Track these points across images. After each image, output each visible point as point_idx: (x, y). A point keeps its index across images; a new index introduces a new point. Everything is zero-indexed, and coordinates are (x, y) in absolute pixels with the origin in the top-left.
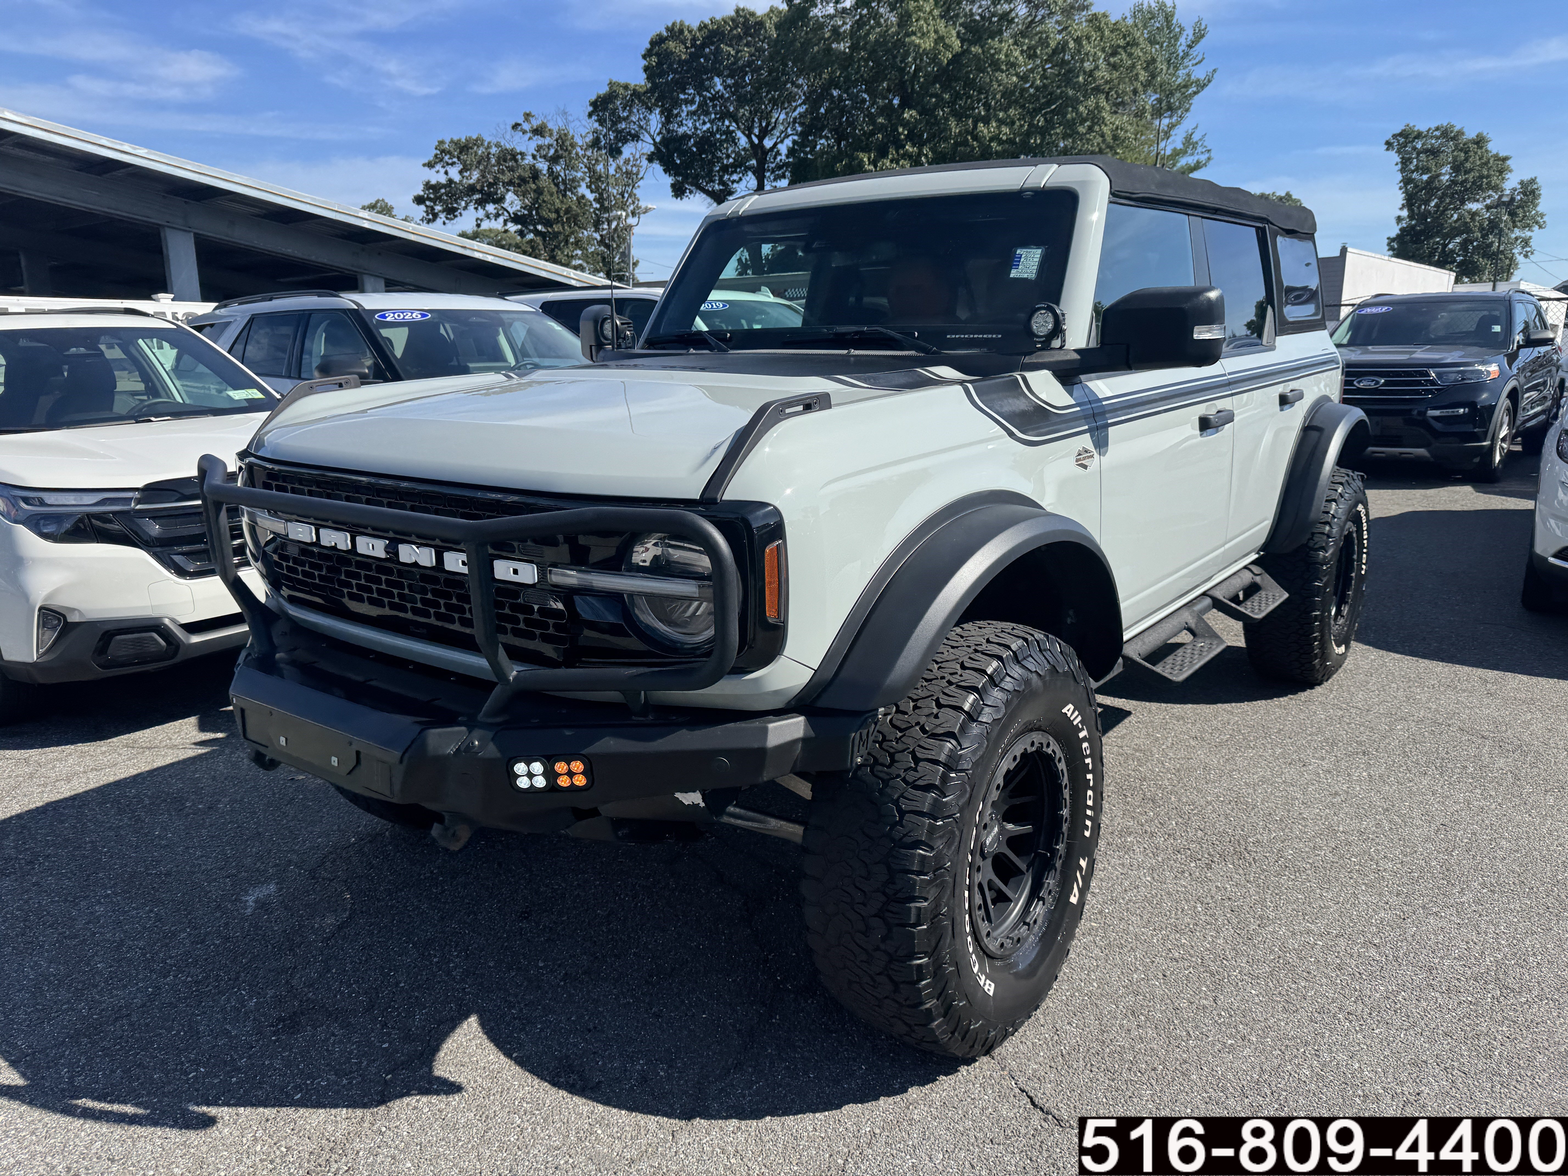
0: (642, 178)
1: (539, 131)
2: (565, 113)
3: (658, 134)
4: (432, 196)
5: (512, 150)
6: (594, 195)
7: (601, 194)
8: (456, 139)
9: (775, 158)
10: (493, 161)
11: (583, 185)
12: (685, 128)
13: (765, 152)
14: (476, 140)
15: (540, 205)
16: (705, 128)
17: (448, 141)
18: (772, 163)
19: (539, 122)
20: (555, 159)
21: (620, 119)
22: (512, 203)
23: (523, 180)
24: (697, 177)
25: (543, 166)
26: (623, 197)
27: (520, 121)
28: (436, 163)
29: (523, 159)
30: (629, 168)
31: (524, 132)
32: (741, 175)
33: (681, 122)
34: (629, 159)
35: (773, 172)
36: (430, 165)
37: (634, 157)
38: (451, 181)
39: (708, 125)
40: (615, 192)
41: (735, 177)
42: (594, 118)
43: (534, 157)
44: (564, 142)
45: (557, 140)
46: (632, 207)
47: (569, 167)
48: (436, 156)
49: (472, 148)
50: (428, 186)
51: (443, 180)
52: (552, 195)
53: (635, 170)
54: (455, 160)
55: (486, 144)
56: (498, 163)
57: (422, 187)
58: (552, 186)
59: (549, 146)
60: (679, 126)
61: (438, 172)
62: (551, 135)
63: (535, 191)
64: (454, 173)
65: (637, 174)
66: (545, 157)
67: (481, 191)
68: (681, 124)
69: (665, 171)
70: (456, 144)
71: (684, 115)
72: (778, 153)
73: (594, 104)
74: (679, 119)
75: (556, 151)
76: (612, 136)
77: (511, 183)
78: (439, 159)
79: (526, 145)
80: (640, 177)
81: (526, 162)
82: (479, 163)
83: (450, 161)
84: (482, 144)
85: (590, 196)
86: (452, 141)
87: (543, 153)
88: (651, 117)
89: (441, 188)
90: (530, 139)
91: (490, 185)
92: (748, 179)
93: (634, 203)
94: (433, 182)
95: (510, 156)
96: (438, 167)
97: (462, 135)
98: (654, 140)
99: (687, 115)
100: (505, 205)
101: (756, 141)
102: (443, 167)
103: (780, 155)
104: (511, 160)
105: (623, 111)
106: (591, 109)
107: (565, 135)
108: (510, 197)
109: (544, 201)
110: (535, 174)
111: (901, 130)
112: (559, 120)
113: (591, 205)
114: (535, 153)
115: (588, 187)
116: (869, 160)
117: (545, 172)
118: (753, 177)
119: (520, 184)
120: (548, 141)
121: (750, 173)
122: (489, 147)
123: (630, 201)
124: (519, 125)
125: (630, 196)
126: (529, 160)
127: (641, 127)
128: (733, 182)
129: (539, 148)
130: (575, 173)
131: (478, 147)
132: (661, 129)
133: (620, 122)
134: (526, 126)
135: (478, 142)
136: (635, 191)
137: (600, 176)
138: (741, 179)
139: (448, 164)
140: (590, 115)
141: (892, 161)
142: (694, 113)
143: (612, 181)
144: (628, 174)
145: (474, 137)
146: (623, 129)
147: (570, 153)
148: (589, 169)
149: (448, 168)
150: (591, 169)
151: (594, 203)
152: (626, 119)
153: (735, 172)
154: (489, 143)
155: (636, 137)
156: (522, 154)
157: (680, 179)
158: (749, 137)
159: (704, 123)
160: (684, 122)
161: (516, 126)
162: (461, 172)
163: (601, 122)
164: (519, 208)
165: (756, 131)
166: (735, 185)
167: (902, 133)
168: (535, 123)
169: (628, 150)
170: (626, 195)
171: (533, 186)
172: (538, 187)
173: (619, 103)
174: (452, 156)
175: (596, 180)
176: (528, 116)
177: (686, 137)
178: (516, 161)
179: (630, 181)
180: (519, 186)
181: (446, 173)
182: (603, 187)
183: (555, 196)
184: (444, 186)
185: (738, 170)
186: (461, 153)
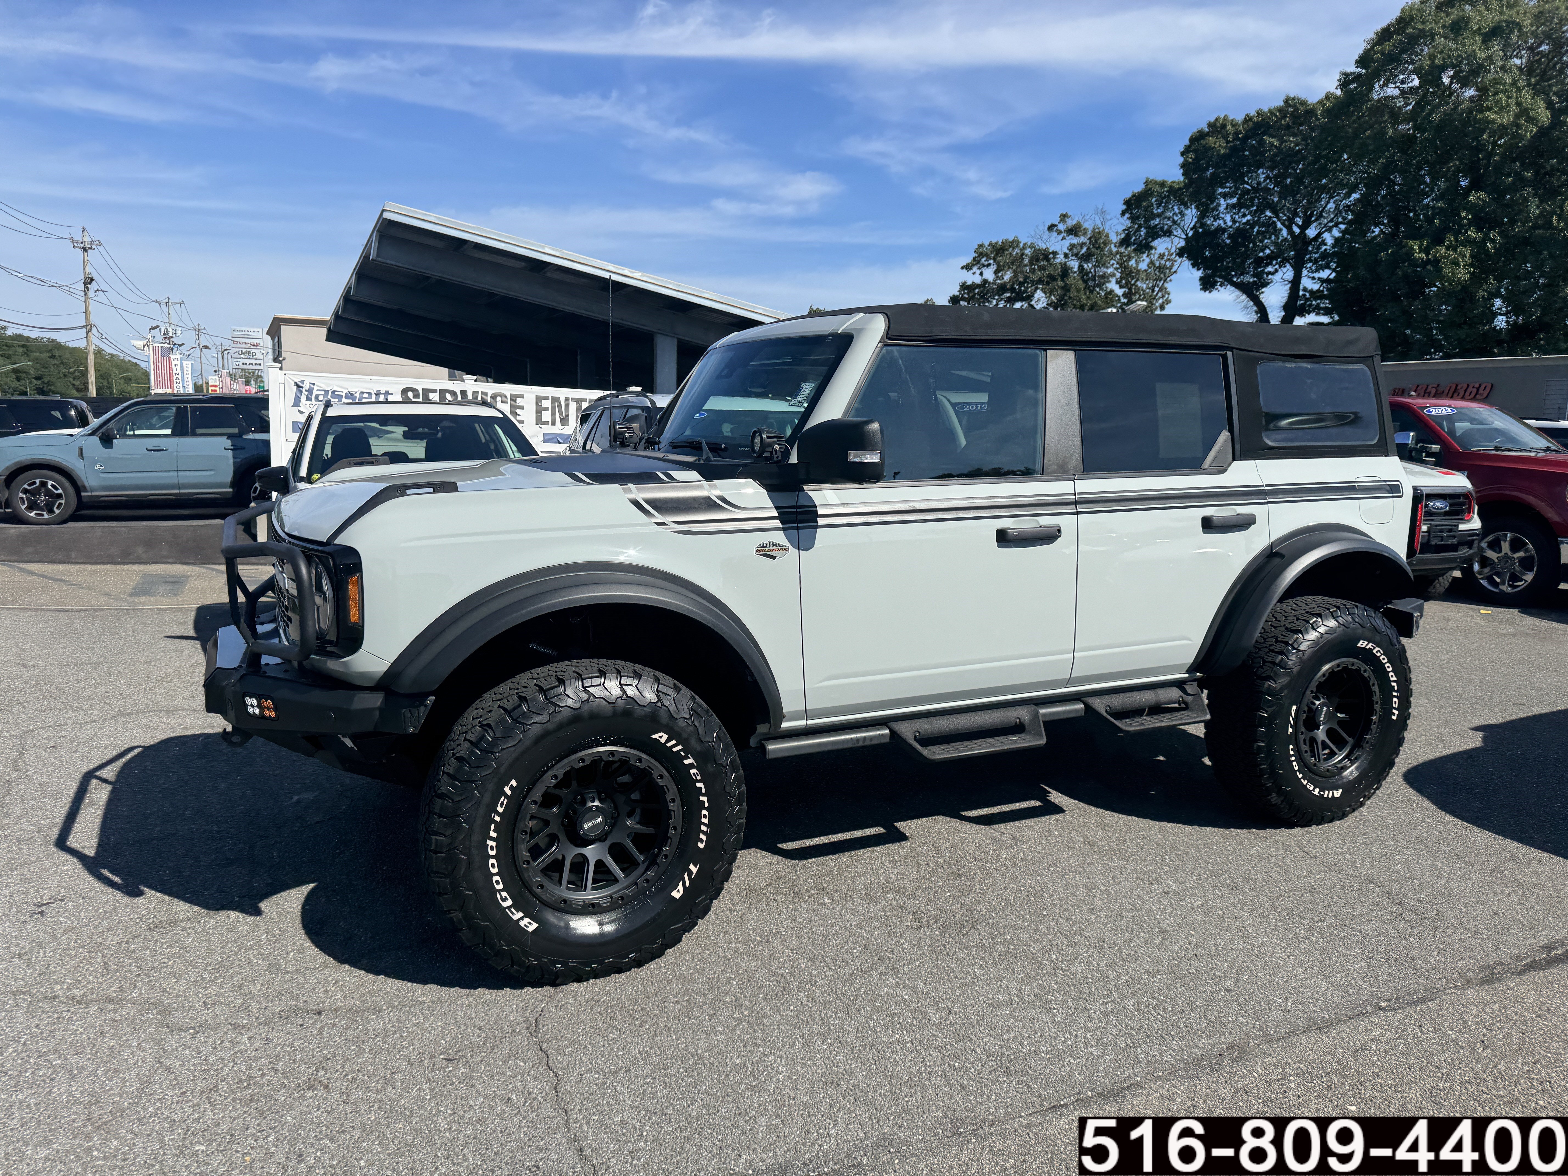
0: (1175, 272)
1: (1073, 231)
2: (1103, 212)
3: (1192, 229)
4: (966, 296)
5: (1045, 250)
6: (1123, 290)
7: (1130, 289)
8: (994, 241)
9: (1318, 248)
10: (1026, 261)
11: (1113, 280)
12: (1221, 222)
13: (1307, 242)
14: (1012, 242)
15: (1066, 302)
16: (1244, 220)
17: (987, 244)
18: (1315, 253)
19: (1075, 222)
20: (1086, 258)
21: (1154, 216)
22: (1039, 300)
23: (1052, 278)
24: (1228, 269)
25: (1074, 264)
26: (1153, 291)
27: (1056, 223)
28: (973, 265)
29: (1054, 258)
30: (1163, 262)
31: (1059, 232)
32: (1277, 266)
33: (1218, 215)
34: (1164, 254)
35: (1315, 262)
36: (968, 267)
37: (1169, 251)
38: (985, 281)
39: (1249, 217)
40: (1145, 286)
41: (1270, 269)
42: (1127, 215)
43: (1066, 256)
44: (1097, 240)
45: (1090, 239)
46: (1161, 301)
47: (1101, 263)
48: (974, 259)
49: (1007, 250)
50: (964, 286)
51: (978, 280)
52: (1078, 291)
53: (1168, 264)
54: (991, 261)
55: (1021, 245)
56: (1031, 263)
57: (958, 288)
58: (1080, 282)
59: (1082, 245)
60: (1215, 220)
61: (974, 273)
62: (1085, 234)
63: (1062, 288)
64: (989, 274)
65: (1170, 268)
66: (1076, 255)
67: (1012, 290)
68: (1217, 218)
69: (1194, 265)
70: (993, 247)
71: (1222, 208)
72: (1324, 243)
73: (1128, 203)
74: (1216, 213)
75: (1088, 249)
76: (1143, 232)
77: (1040, 281)
78: (976, 262)
79: (1059, 245)
80: (1173, 270)
81: (1058, 261)
82: (1012, 263)
83: (986, 263)
84: (1017, 246)
85: (1119, 291)
86: (990, 244)
87: (1075, 251)
88: (1186, 212)
89: (976, 288)
90: (1063, 238)
91: (1021, 284)
92: (1285, 270)
93: (1163, 296)
94: (969, 283)
95: (1045, 256)
96: (975, 269)
97: (998, 239)
98: (1187, 235)
99: (1227, 208)
100: (1033, 303)
101: (1297, 230)
102: (979, 268)
103: (1325, 244)
104: (1043, 260)
105: (1158, 208)
106: (1124, 207)
107: (1099, 233)
108: (1039, 294)
109: (1070, 298)
110: (1065, 271)
111: (1463, 214)
112: (1097, 218)
113: (1119, 300)
114: (1067, 252)
115: (1117, 282)
116: (1420, 247)
117: (1076, 270)
118: (1291, 269)
119: (1048, 282)
120: (1083, 239)
121: (1288, 265)
122: (1024, 248)
123: (1160, 294)
124: (1055, 226)
125: (1160, 290)
126: (1060, 258)
127: (1174, 222)
128: (1269, 273)
129: (1072, 247)
130: (1105, 270)
131: (1013, 248)
132: (1196, 223)
133: (1153, 219)
134: (1062, 227)
135: (1014, 243)
136: (1166, 285)
137: (1131, 272)
138: (1276, 271)
139: (984, 266)
140: (1123, 213)
141: (1448, 248)
142: (1233, 206)
143: (1143, 276)
144: (1161, 268)
145: (1011, 239)
146: (1157, 225)
147: (1102, 250)
148: (1121, 265)
149: (985, 270)
150: (1123, 266)
151: (1122, 298)
152: (1159, 215)
153: (1271, 264)
154: (1025, 244)
155: (1168, 233)
156: (1055, 253)
157: (1210, 272)
158: (1289, 229)
159: (1244, 216)
160: (1221, 215)
161: (1051, 228)
162: (996, 272)
163: (1133, 219)
164: (1045, 305)
165: (1299, 221)
166: (1270, 277)
167: (1465, 218)
168: (1070, 223)
169: (1161, 245)
170: (1157, 289)
171: (1060, 283)
172: (1066, 285)
173: (1154, 200)
174: (988, 258)
175: (1128, 276)
176: (1064, 217)
177: (1221, 230)
178: (1048, 260)
179: (1162, 276)
180: (1048, 283)
181: (981, 274)
182: (1133, 282)
183: (1082, 292)
184: (978, 286)
185: (1274, 262)
186: (997, 254)
